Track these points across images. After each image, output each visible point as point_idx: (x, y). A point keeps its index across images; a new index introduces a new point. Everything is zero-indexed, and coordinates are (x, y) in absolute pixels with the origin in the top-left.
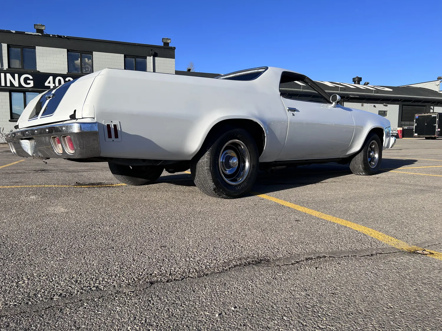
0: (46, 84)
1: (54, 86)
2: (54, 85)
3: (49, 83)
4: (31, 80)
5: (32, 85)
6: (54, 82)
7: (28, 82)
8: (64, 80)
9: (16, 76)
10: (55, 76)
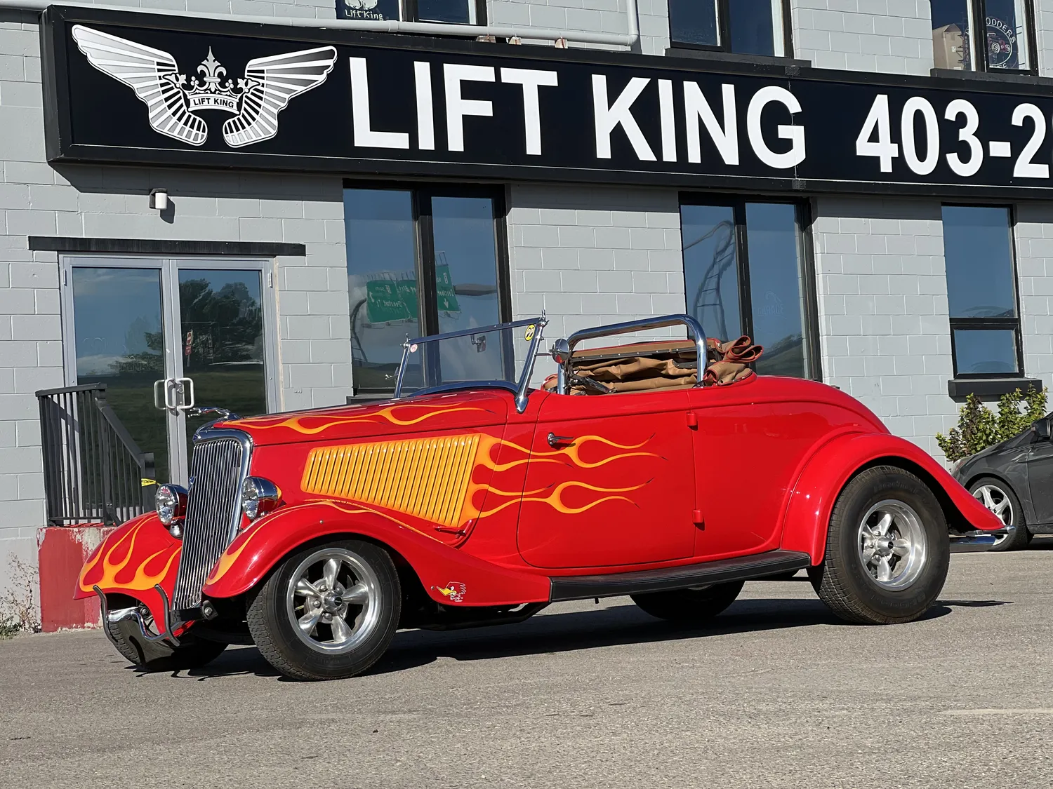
0: (863, 147)
1: (897, 155)
2: (893, 150)
3: (874, 137)
4: (796, 120)
5: (797, 155)
6: (896, 137)
7: (784, 131)
8: (940, 113)
9: (728, 91)
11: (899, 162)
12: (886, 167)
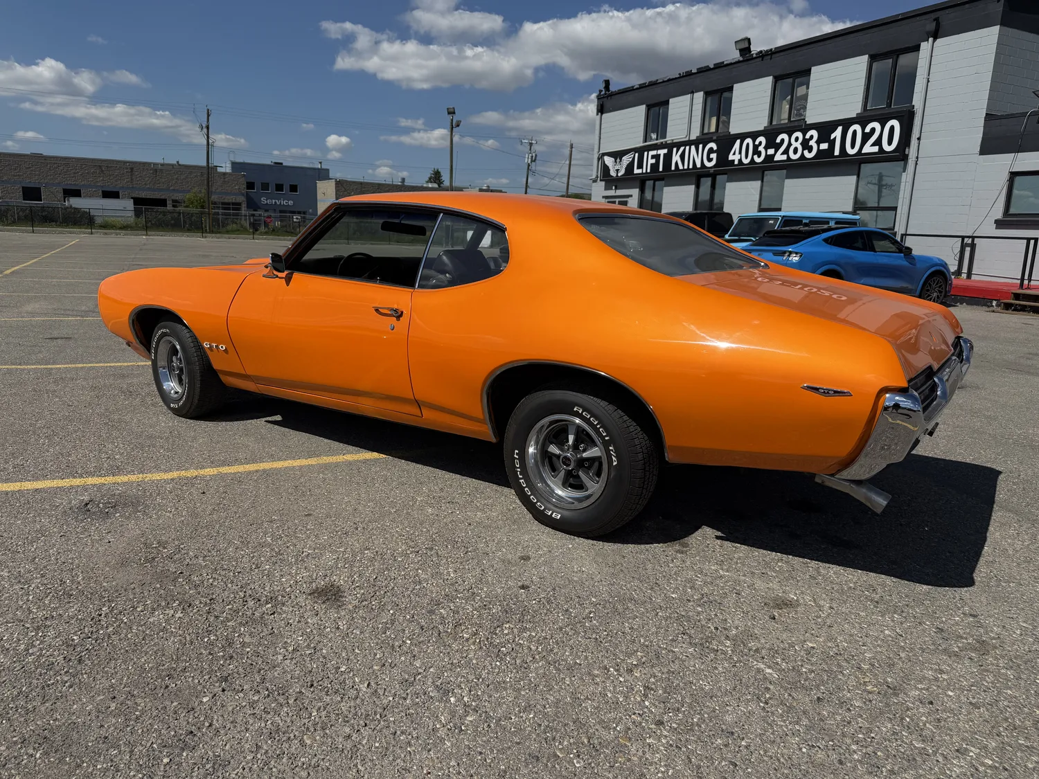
0: (731, 157)
2: (739, 157)
3: (734, 154)
4: (716, 151)
5: (714, 162)
6: (740, 153)
7: (711, 156)
8: (754, 143)
9: (701, 146)
10: (742, 137)
11: (740, 160)
12: (736, 162)
